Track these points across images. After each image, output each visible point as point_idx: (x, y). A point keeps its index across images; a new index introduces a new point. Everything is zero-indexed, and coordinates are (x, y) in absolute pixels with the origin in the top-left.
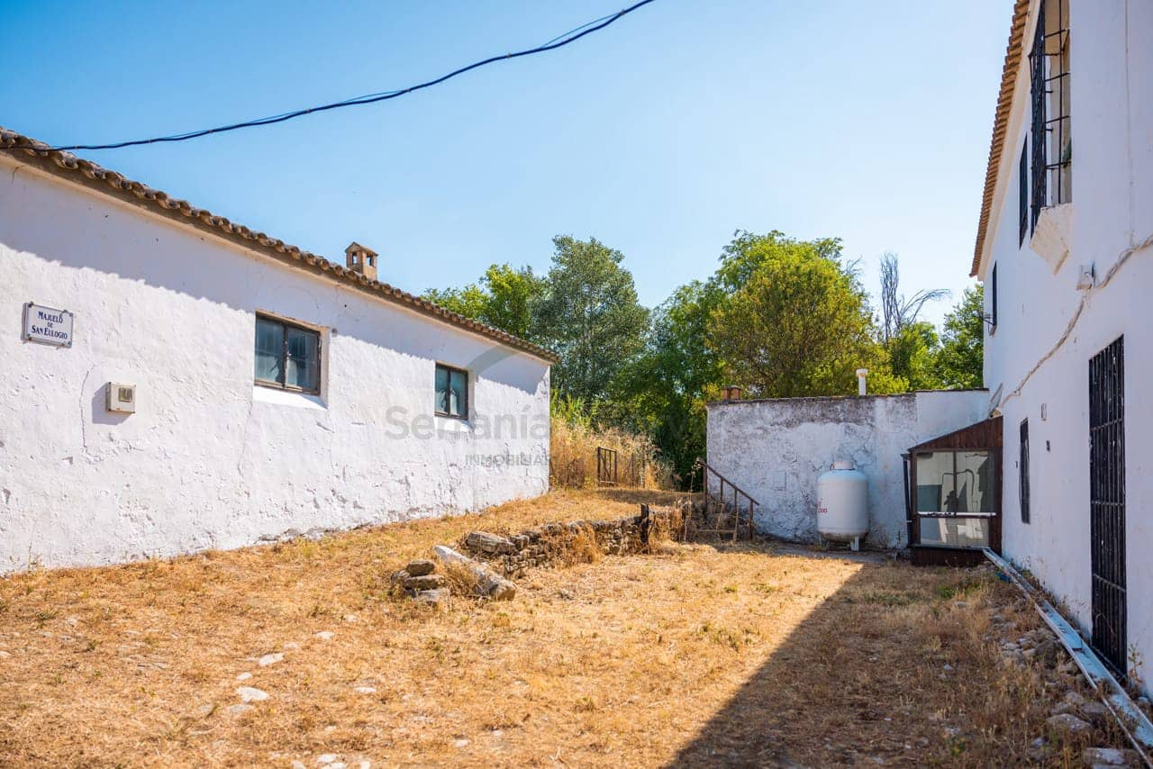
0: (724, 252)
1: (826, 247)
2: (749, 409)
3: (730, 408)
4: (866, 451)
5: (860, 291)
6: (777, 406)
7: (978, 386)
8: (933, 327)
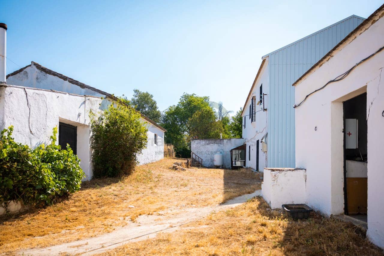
0: (181, 98)
1: (206, 98)
2: (200, 141)
3: (196, 141)
4: (222, 150)
5: (214, 111)
6: (205, 141)
7: (241, 137)
8: (229, 118)
